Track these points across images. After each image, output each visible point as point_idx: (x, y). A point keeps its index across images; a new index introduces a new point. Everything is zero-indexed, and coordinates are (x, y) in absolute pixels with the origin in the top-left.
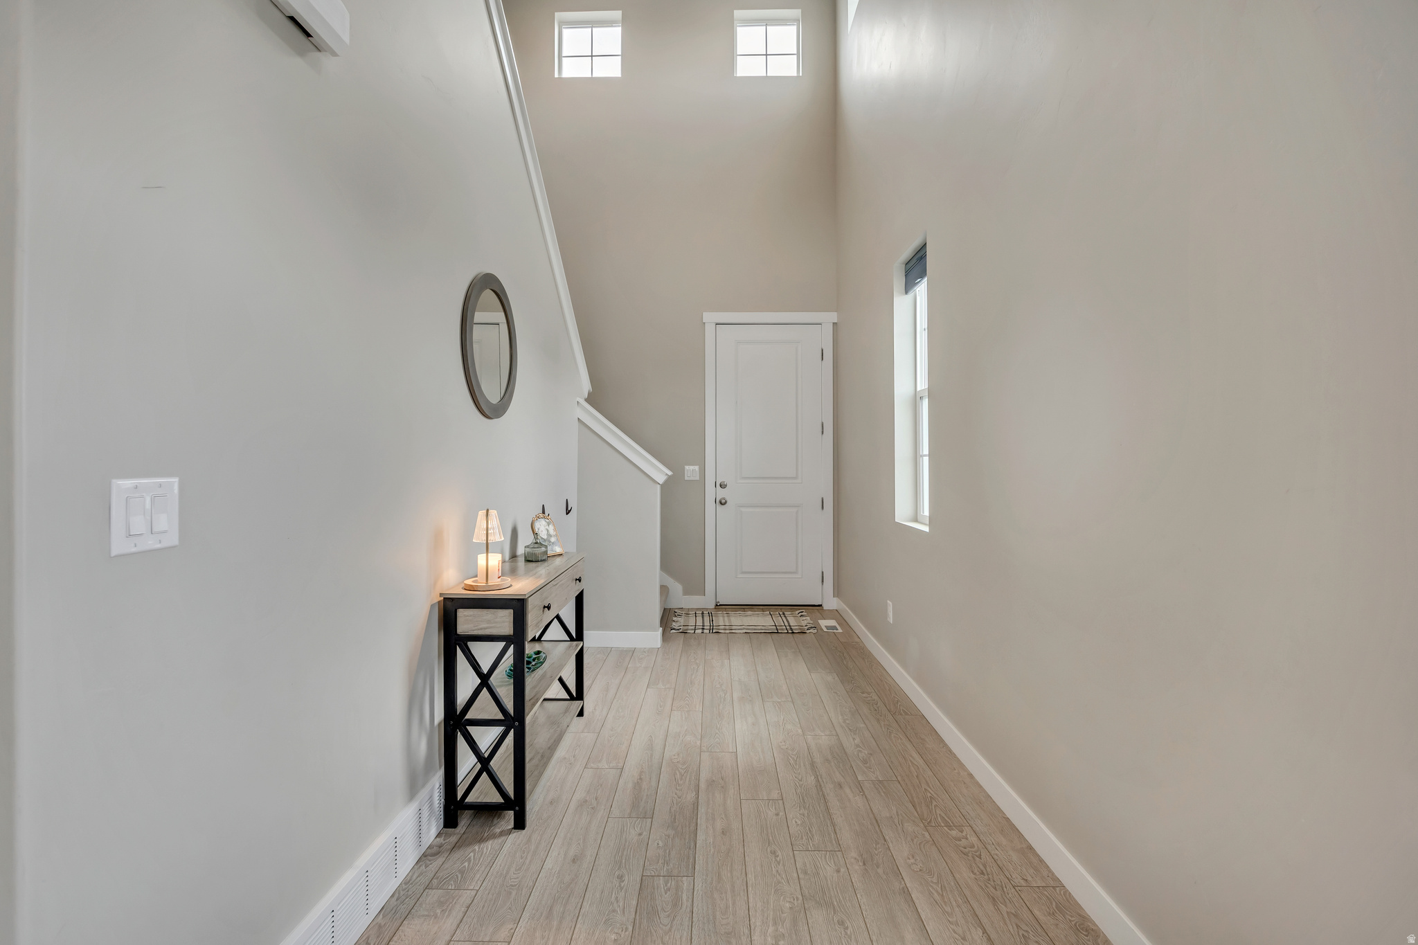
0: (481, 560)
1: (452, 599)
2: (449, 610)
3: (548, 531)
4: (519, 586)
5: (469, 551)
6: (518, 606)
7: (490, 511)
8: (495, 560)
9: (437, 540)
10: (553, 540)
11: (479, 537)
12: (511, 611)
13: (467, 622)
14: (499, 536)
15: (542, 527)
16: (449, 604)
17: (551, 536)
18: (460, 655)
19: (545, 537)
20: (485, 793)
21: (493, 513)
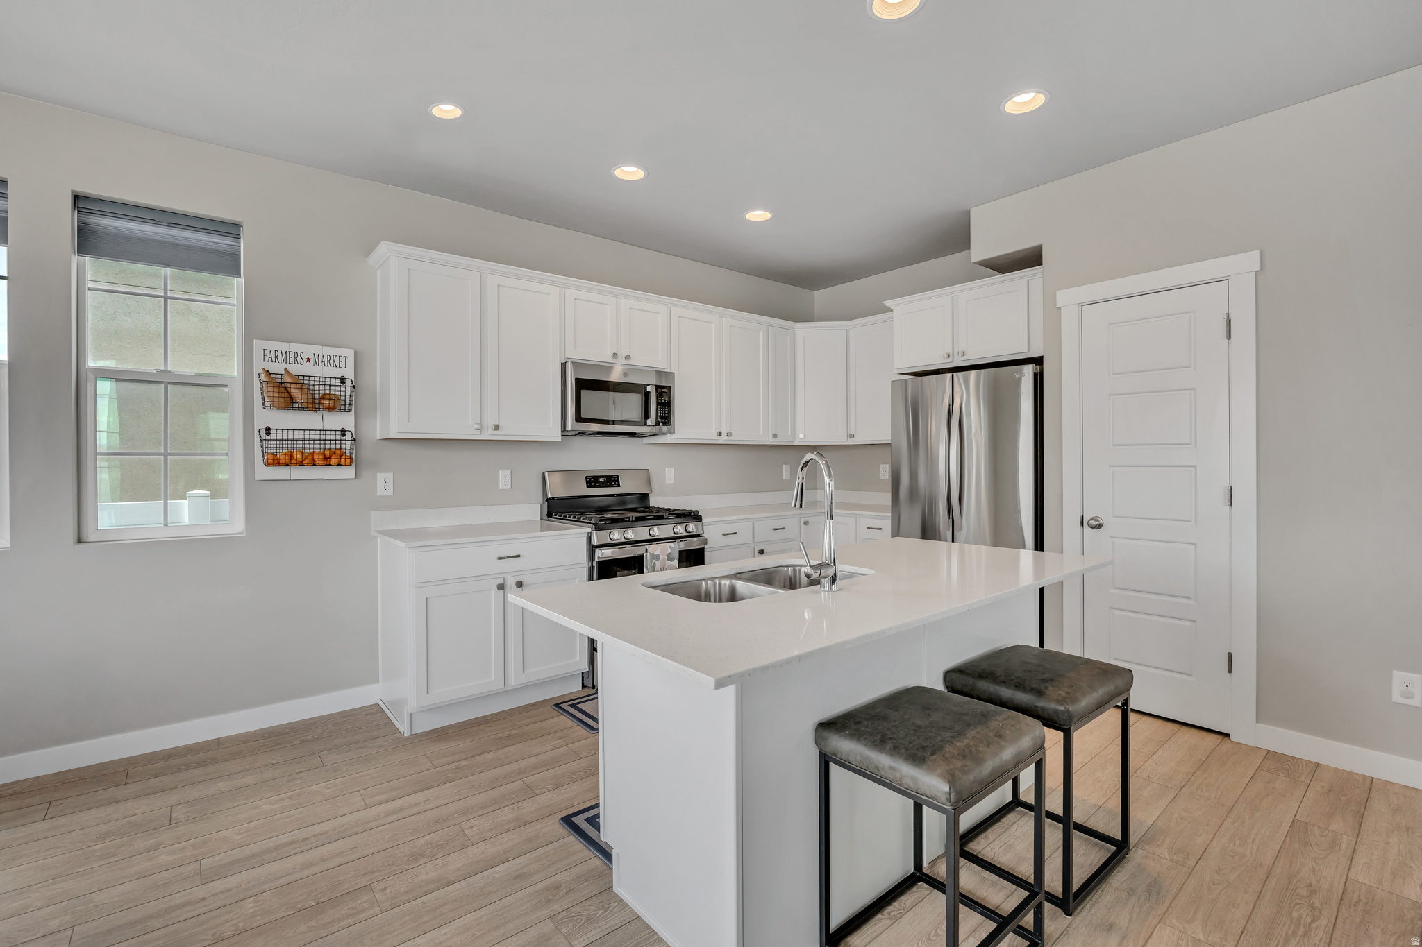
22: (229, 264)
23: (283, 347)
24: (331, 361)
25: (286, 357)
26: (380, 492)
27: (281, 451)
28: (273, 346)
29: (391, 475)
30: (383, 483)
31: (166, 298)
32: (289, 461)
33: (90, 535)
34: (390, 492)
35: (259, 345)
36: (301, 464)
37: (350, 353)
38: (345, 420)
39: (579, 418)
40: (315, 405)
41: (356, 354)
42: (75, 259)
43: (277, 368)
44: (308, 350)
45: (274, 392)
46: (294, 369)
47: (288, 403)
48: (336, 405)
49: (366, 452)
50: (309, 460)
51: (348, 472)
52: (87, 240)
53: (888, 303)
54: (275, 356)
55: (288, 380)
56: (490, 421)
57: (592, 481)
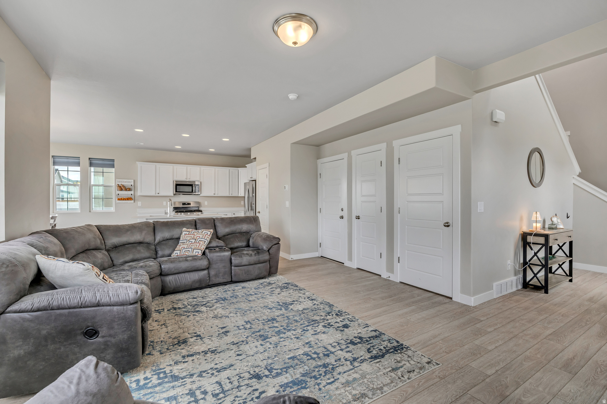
0: (534, 225)
1: (526, 233)
2: (524, 236)
3: (557, 221)
4: (547, 232)
5: (530, 223)
6: (546, 237)
7: (537, 212)
8: (539, 225)
9: (521, 219)
10: (559, 224)
11: (534, 218)
12: (544, 238)
13: (530, 239)
14: (539, 219)
15: (555, 220)
16: (525, 234)
17: (559, 223)
18: (528, 247)
19: (556, 223)
20: (535, 282)
21: (538, 213)
22: (113, 166)
23: (121, 180)
24: (129, 182)
25: (121, 182)
26: (139, 205)
27: (120, 198)
28: (119, 180)
29: (141, 202)
30: (139, 204)
31: (103, 172)
32: (121, 199)
33: (92, 211)
34: (141, 205)
35: (117, 180)
36: (124, 200)
37: (133, 180)
38: (132, 192)
39: (176, 191)
40: (126, 190)
41: (134, 180)
42: (89, 168)
43: (120, 184)
44: (125, 180)
45: (119, 188)
46: (123, 184)
47: (122, 190)
48: (130, 190)
49: (136, 198)
50: (124, 199)
51: (133, 201)
52: (91, 165)
53: (246, 165)
54: (120, 182)
55: (121, 186)
56: (157, 192)
57: (184, 204)
